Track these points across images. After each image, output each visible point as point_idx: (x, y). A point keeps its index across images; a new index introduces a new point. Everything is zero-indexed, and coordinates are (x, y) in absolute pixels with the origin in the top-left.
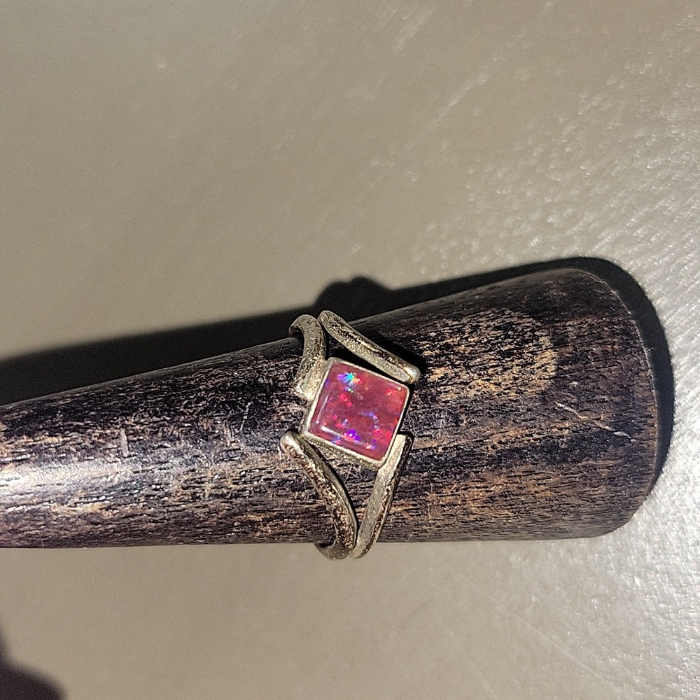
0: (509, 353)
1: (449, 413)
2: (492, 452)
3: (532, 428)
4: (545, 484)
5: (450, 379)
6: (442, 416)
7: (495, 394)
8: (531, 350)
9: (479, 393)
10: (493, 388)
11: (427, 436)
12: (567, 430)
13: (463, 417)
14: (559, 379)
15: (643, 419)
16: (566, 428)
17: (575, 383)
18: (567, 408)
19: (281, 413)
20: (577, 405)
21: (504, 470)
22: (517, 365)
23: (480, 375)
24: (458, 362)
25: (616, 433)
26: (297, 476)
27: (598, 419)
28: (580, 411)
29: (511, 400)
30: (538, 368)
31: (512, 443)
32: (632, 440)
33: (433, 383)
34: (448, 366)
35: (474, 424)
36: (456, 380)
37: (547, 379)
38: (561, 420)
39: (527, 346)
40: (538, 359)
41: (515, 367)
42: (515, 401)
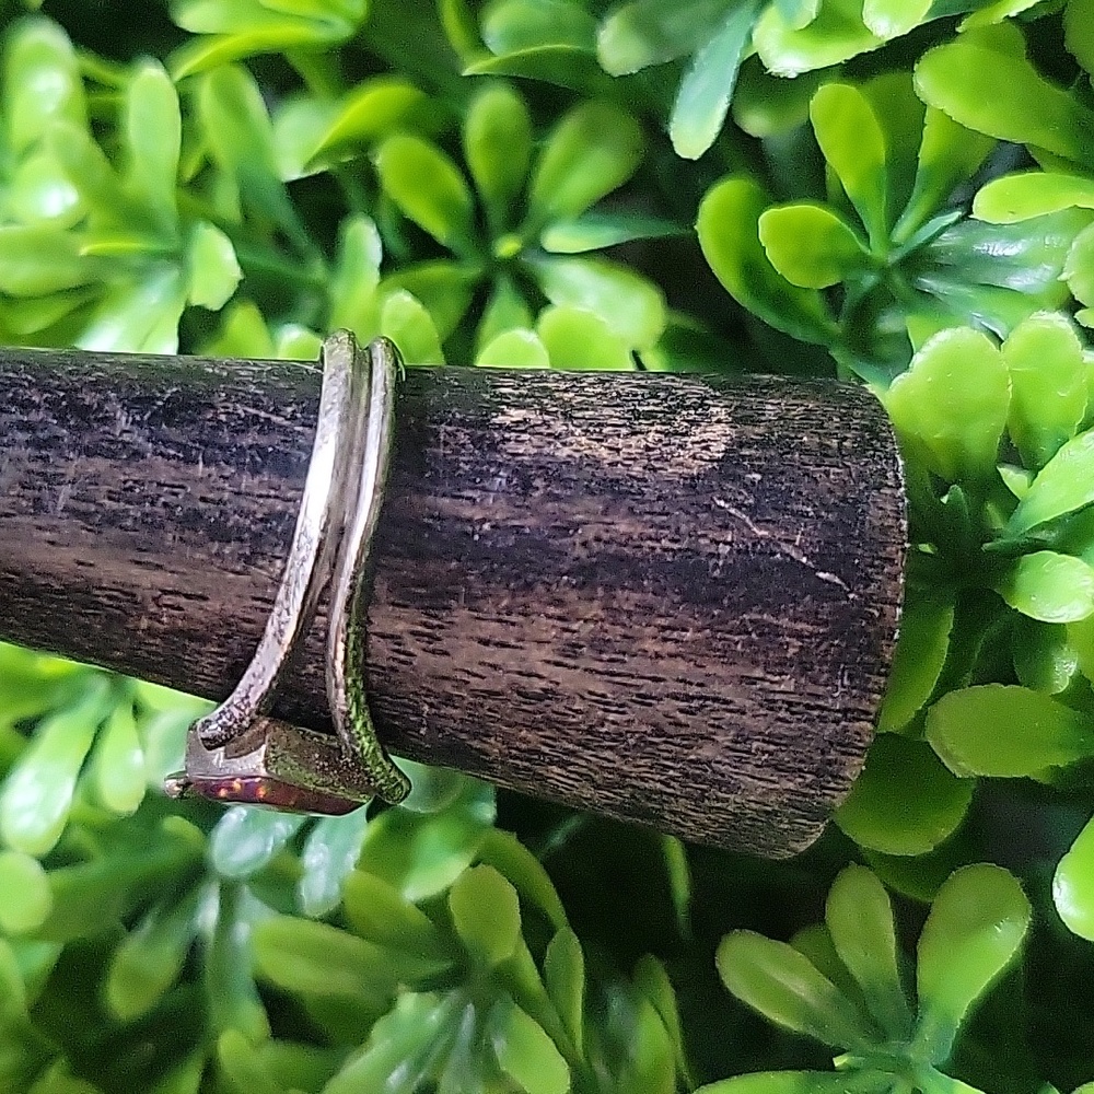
0: (650, 415)
1: (515, 472)
2: (581, 552)
3: (662, 528)
4: (677, 641)
5: (533, 427)
6: (501, 473)
7: (605, 462)
8: (691, 418)
9: (577, 455)
10: (604, 452)
11: (468, 498)
12: (728, 548)
13: (538, 483)
14: (729, 466)
15: (876, 563)
16: (726, 543)
17: (758, 477)
18: (733, 511)
19: (222, 410)
20: (751, 510)
21: (600, 592)
22: (657, 432)
23: (587, 431)
24: (555, 409)
25: (821, 575)
26: (222, 513)
27: (787, 541)
28: (757, 521)
29: (631, 477)
30: (693, 443)
31: (620, 544)
32: (851, 596)
33: (500, 425)
34: (535, 410)
35: (557, 498)
36: (543, 429)
37: (705, 460)
38: (720, 526)
39: (684, 413)
40: (698, 431)
41: (651, 434)
42: (639, 480)
